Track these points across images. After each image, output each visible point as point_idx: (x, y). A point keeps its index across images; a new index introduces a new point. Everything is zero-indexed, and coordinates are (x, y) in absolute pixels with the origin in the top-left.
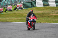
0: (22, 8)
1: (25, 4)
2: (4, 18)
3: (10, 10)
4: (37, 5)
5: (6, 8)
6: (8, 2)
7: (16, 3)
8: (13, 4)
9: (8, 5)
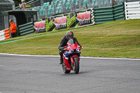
0: (91, 23)
1: (97, 11)
3: (61, 28)
4: (126, 16)
6: (57, 6)
7: (77, 10)
8: (68, 11)
9: (56, 15)
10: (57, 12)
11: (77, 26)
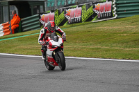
0: (112, 16)
10: (69, 2)
11: (94, 20)
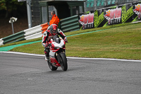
2: (97, 47)
5: (102, 16)
8: (124, 1)
